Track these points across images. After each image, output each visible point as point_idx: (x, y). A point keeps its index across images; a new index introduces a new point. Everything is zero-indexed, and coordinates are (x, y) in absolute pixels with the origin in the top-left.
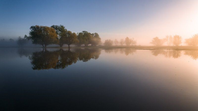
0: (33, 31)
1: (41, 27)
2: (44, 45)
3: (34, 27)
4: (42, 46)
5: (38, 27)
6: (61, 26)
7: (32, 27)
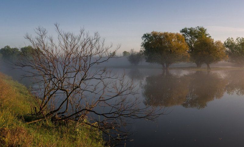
0: (146, 41)
1: (161, 35)
2: (165, 65)
3: (148, 35)
4: (161, 66)
5: (155, 35)
6: (200, 29)
7: (145, 36)
